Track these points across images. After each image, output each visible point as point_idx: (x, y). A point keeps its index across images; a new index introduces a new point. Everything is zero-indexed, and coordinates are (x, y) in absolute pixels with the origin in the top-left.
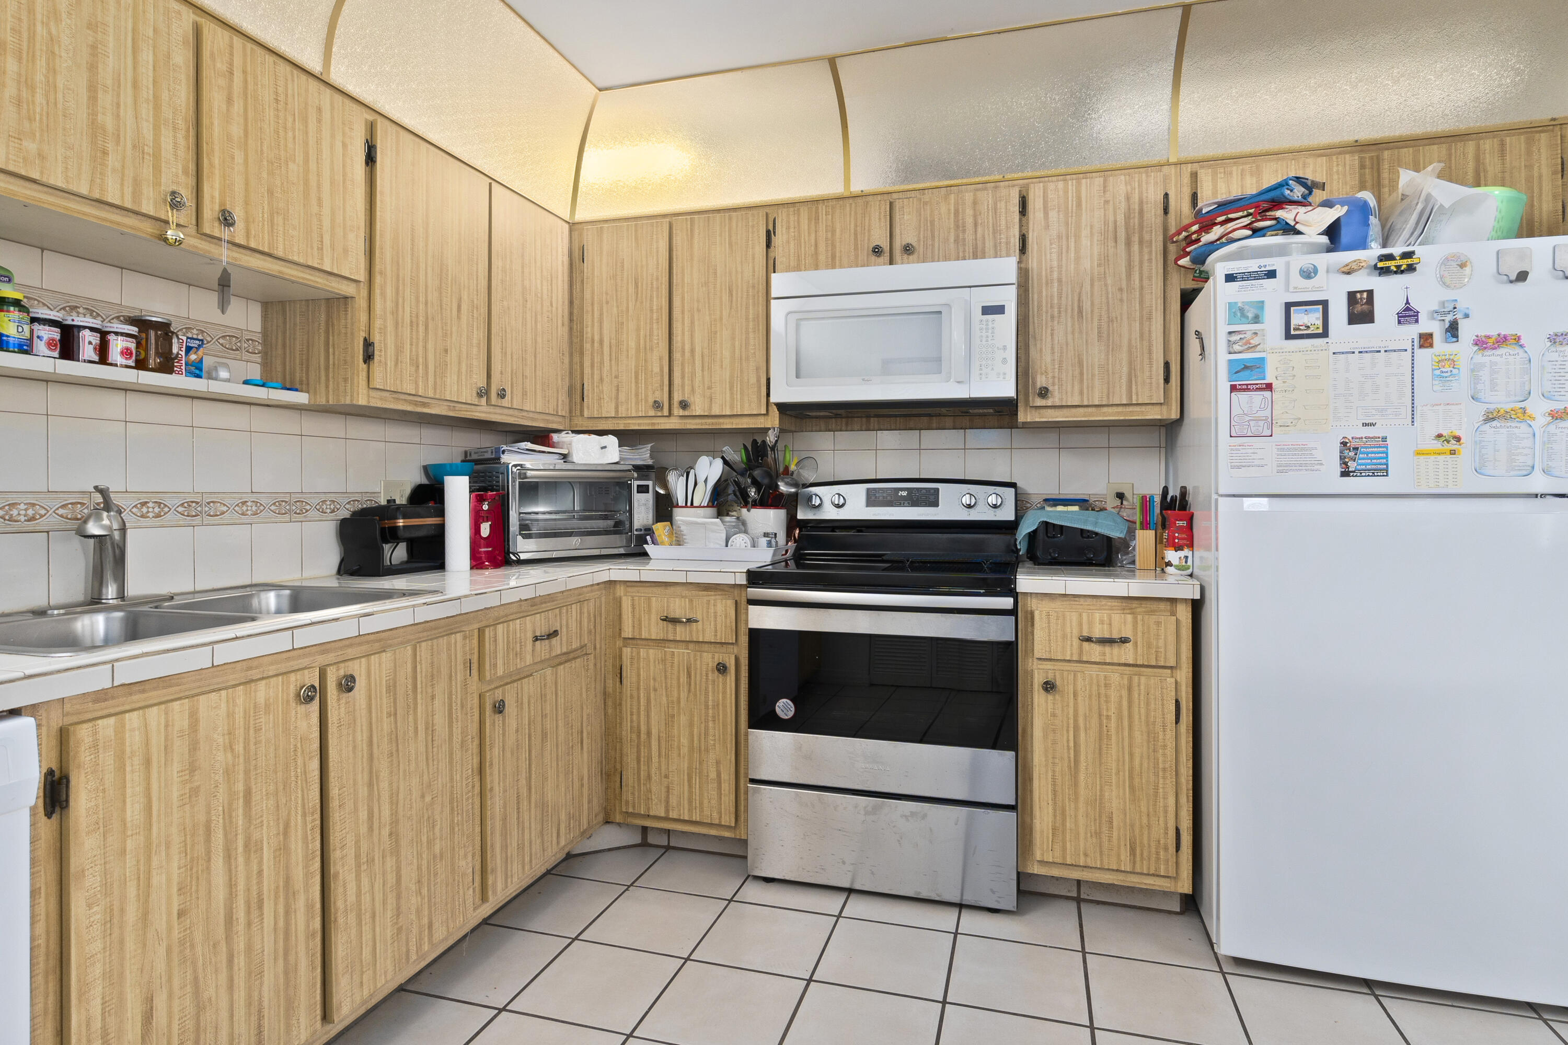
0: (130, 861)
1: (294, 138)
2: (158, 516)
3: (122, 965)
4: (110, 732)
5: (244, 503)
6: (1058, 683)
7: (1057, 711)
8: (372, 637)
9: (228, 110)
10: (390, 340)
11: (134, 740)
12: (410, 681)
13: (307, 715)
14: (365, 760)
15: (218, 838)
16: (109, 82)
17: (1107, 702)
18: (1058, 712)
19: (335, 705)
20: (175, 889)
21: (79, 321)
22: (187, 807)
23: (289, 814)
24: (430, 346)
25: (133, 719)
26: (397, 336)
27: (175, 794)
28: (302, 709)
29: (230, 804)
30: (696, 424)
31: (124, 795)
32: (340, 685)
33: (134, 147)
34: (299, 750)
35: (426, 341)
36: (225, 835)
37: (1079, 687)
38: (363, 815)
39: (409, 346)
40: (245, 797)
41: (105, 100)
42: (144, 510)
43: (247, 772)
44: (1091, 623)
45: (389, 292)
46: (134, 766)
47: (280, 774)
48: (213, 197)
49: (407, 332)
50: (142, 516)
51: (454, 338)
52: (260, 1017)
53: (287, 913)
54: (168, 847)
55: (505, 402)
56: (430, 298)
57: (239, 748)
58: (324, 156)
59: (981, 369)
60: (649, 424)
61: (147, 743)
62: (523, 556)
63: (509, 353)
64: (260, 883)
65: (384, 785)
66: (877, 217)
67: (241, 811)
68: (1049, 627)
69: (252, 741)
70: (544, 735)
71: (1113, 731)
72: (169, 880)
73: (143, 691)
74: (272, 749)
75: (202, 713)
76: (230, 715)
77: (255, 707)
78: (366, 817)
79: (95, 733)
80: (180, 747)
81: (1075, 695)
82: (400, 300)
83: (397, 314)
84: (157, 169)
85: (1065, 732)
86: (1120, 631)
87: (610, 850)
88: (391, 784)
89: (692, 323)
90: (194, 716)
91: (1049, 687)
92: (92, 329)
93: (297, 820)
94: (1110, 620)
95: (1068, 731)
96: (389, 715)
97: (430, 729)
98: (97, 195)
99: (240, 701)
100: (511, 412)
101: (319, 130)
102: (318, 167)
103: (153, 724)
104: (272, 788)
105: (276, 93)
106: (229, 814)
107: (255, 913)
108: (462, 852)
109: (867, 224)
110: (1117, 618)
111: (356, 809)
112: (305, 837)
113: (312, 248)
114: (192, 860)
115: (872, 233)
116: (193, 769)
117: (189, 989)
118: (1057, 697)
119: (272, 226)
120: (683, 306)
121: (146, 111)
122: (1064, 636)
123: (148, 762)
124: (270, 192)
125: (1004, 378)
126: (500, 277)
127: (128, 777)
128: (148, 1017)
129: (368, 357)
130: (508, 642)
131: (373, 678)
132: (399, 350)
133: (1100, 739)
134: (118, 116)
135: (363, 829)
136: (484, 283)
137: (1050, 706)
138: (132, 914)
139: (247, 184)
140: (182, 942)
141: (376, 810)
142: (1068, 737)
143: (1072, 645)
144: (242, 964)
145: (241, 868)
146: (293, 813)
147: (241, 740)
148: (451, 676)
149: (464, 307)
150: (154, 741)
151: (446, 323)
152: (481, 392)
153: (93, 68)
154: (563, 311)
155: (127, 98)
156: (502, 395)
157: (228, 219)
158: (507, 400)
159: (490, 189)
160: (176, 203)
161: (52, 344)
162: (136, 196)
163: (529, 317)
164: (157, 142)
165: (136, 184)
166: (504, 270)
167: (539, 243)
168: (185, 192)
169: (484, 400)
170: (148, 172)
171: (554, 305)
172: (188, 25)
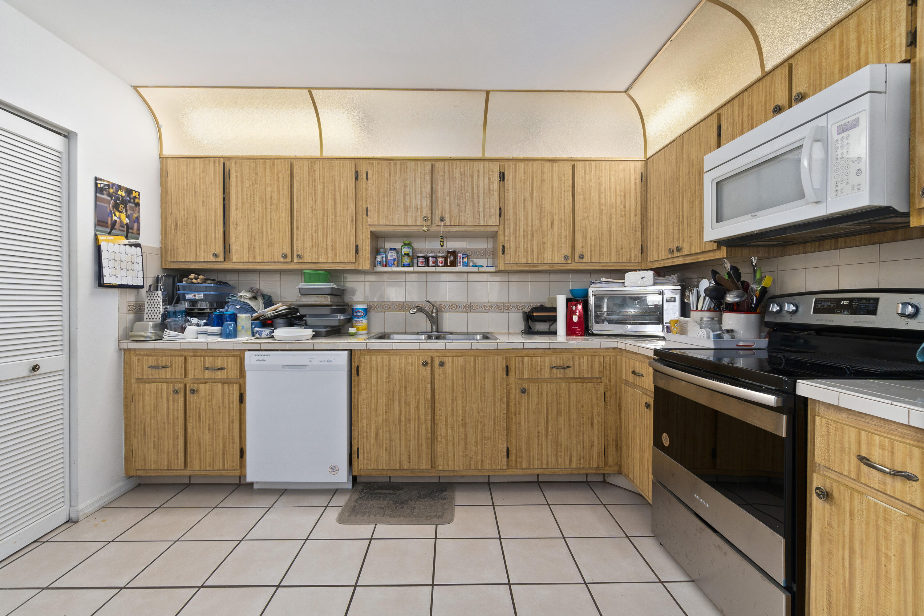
0: (373, 393)
1: (468, 185)
2: (456, 309)
3: (371, 417)
4: (368, 360)
5: (485, 305)
6: (835, 494)
7: (833, 523)
8: (458, 351)
9: (444, 186)
10: (513, 244)
11: (374, 363)
12: (473, 369)
13: (426, 370)
14: (450, 391)
15: (396, 397)
16: (408, 193)
17: (886, 538)
18: (835, 524)
19: (438, 369)
20: (384, 405)
21: (428, 255)
22: (388, 385)
23: (419, 398)
24: (535, 243)
25: (374, 358)
26: (516, 242)
27: (384, 381)
28: (424, 368)
29: (400, 389)
30: (689, 260)
31: (371, 376)
32: (439, 364)
33: (415, 208)
34: (423, 380)
35: (532, 241)
36: (399, 396)
37: (856, 509)
38: (449, 409)
39: (522, 245)
40: (405, 388)
41: (407, 198)
42: (452, 307)
43: (405, 381)
44: (870, 444)
45: (512, 226)
46: (374, 370)
47: (416, 385)
48: (438, 214)
49: (521, 240)
50: (451, 309)
51: (549, 237)
52: (410, 453)
53: (419, 427)
54: (382, 393)
55: (584, 260)
56: (534, 223)
57: (403, 373)
58: (480, 186)
59: (837, 186)
60: (670, 262)
61: (377, 365)
62: (595, 332)
63: (588, 237)
64: (409, 414)
65: (459, 402)
66: (780, 81)
67: (403, 391)
68: (828, 435)
69: (407, 373)
70: (559, 412)
71: (893, 575)
72: (383, 402)
73: (379, 352)
74: (414, 377)
75: (392, 361)
76: (400, 364)
77: (408, 363)
78: (450, 410)
79: (365, 359)
80: (386, 368)
81: (851, 515)
82: (518, 228)
83: (516, 234)
84: (421, 212)
85: (840, 548)
86: (904, 464)
87: (625, 489)
88: (462, 403)
89: (683, 199)
90: (389, 361)
91: (825, 495)
92: (431, 257)
93: (422, 401)
94: (893, 448)
95: (843, 548)
96: (462, 379)
97: (483, 389)
98: (406, 224)
99: (403, 360)
100: (590, 264)
101: (478, 178)
102: (478, 191)
103: (379, 361)
104: (413, 388)
105: (461, 173)
106: (400, 391)
107: (408, 423)
108: (500, 442)
109: (773, 91)
110: (900, 448)
111: (446, 406)
112: (425, 407)
113: (475, 219)
114: (389, 399)
115: (776, 96)
116: (389, 375)
117: (388, 433)
118: (833, 508)
119: (459, 217)
120: (679, 190)
121: (418, 197)
122: (842, 450)
123: (377, 370)
124: (459, 206)
125: (859, 189)
126: (581, 203)
127: (372, 372)
128: (377, 434)
129: (503, 253)
130: (532, 365)
131: (454, 364)
132: (517, 247)
133: (878, 577)
134: (411, 201)
135: (449, 414)
136: (569, 209)
137: (827, 515)
138: (373, 406)
139: (450, 206)
140: (386, 420)
141: (455, 409)
142: (843, 554)
143: (849, 462)
144: (404, 435)
145: (403, 407)
146: (421, 398)
147: (404, 371)
148: (495, 372)
149: (556, 223)
150: (379, 365)
151: (544, 232)
152: (566, 258)
153: (404, 191)
154: (636, 208)
155: (413, 195)
156: (582, 257)
157: (442, 219)
158: (586, 259)
159: (574, 166)
160: (426, 219)
161: (422, 263)
162: (416, 221)
163: (604, 218)
164: (421, 204)
165: (416, 217)
166: (585, 200)
167: (613, 179)
168: (429, 215)
169: (569, 261)
170: (419, 213)
171: (627, 207)
172: (430, 166)
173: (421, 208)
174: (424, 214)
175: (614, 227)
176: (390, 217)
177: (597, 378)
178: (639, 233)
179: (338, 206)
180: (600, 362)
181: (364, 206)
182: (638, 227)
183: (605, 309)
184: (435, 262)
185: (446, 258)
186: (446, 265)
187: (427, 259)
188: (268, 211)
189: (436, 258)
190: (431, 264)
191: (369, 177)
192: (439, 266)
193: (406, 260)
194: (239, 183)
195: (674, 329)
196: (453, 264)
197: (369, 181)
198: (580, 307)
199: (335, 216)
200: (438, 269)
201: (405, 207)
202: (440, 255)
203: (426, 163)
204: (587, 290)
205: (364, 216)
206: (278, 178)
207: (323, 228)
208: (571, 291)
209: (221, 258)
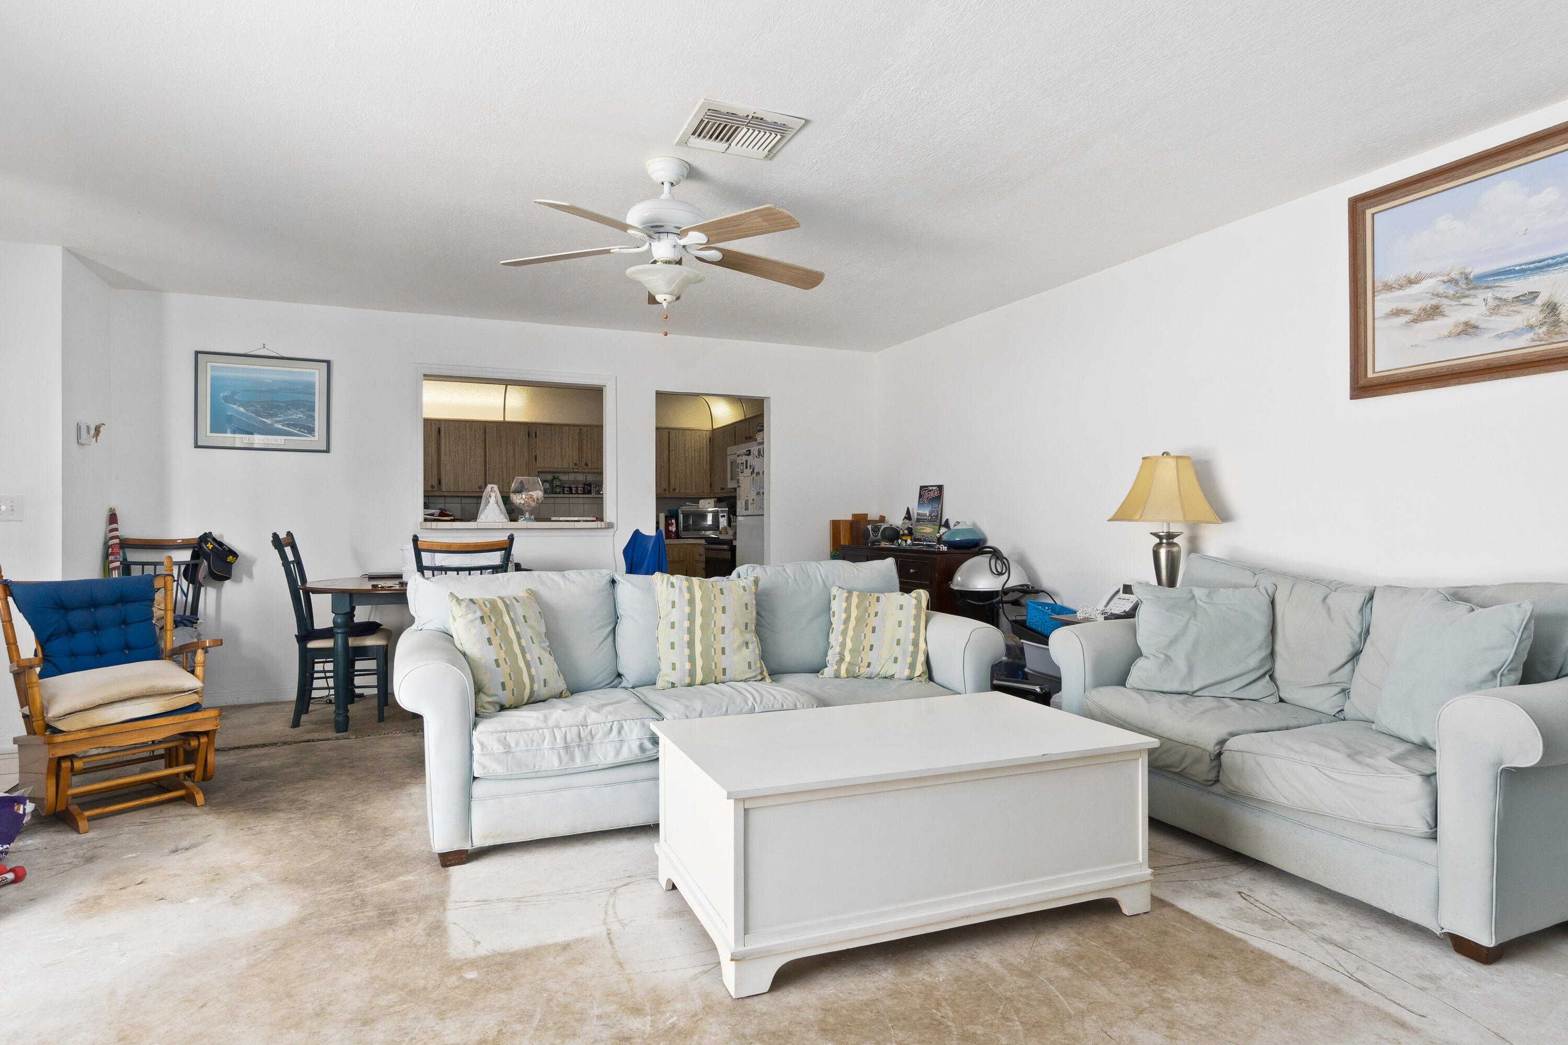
9: (587, 443)
16: (564, 447)
21: (572, 486)
33: (568, 457)
41: (563, 450)
48: (584, 461)
63: (678, 477)
84: (573, 459)
92: (574, 487)
98: (562, 467)
100: (680, 494)
119: (597, 463)
121: (570, 450)
124: (597, 456)
126: (674, 456)
136: (666, 459)
139: (591, 456)
152: (665, 490)
153: (561, 446)
154: (707, 460)
155: (567, 448)
156: (674, 490)
157: (586, 465)
158: (677, 491)
159: (669, 432)
160: (576, 464)
161: (567, 491)
162: (569, 465)
163: (688, 466)
164: (573, 454)
165: (569, 463)
166: (676, 454)
167: (693, 442)
168: (578, 462)
169: (667, 492)
170: (571, 460)
171: (701, 458)
172: (578, 430)
173: (573, 457)
174: (575, 461)
175: (694, 471)
176: (552, 463)
177: (682, 561)
178: (709, 475)
179: (517, 454)
180: (683, 552)
181: (534, 455)
182: (708, 471)
183: (691, 523)
184: (577, 491)
185: (584, 488)
186: (584, 493)
187: (571, 489)
188: (468, 457)
189: (577, 488)
190: (574, 492)
191: (537, 435)
192: (579, 494)
193: (558, 490)
194: (447, 438)
195: (723, 532)
196: (589, 492)
197: (537, 439)
198: (673, 521)
199: (515, 461)
200: (566, 496)
201: (562, 456)
202: (567, 486)
203: (575, 428)
204: (677, 511)
205: (534, 461)
206: (475, 435)
207: (507, 470)
208: (669, 511)
209: (436, 489)
